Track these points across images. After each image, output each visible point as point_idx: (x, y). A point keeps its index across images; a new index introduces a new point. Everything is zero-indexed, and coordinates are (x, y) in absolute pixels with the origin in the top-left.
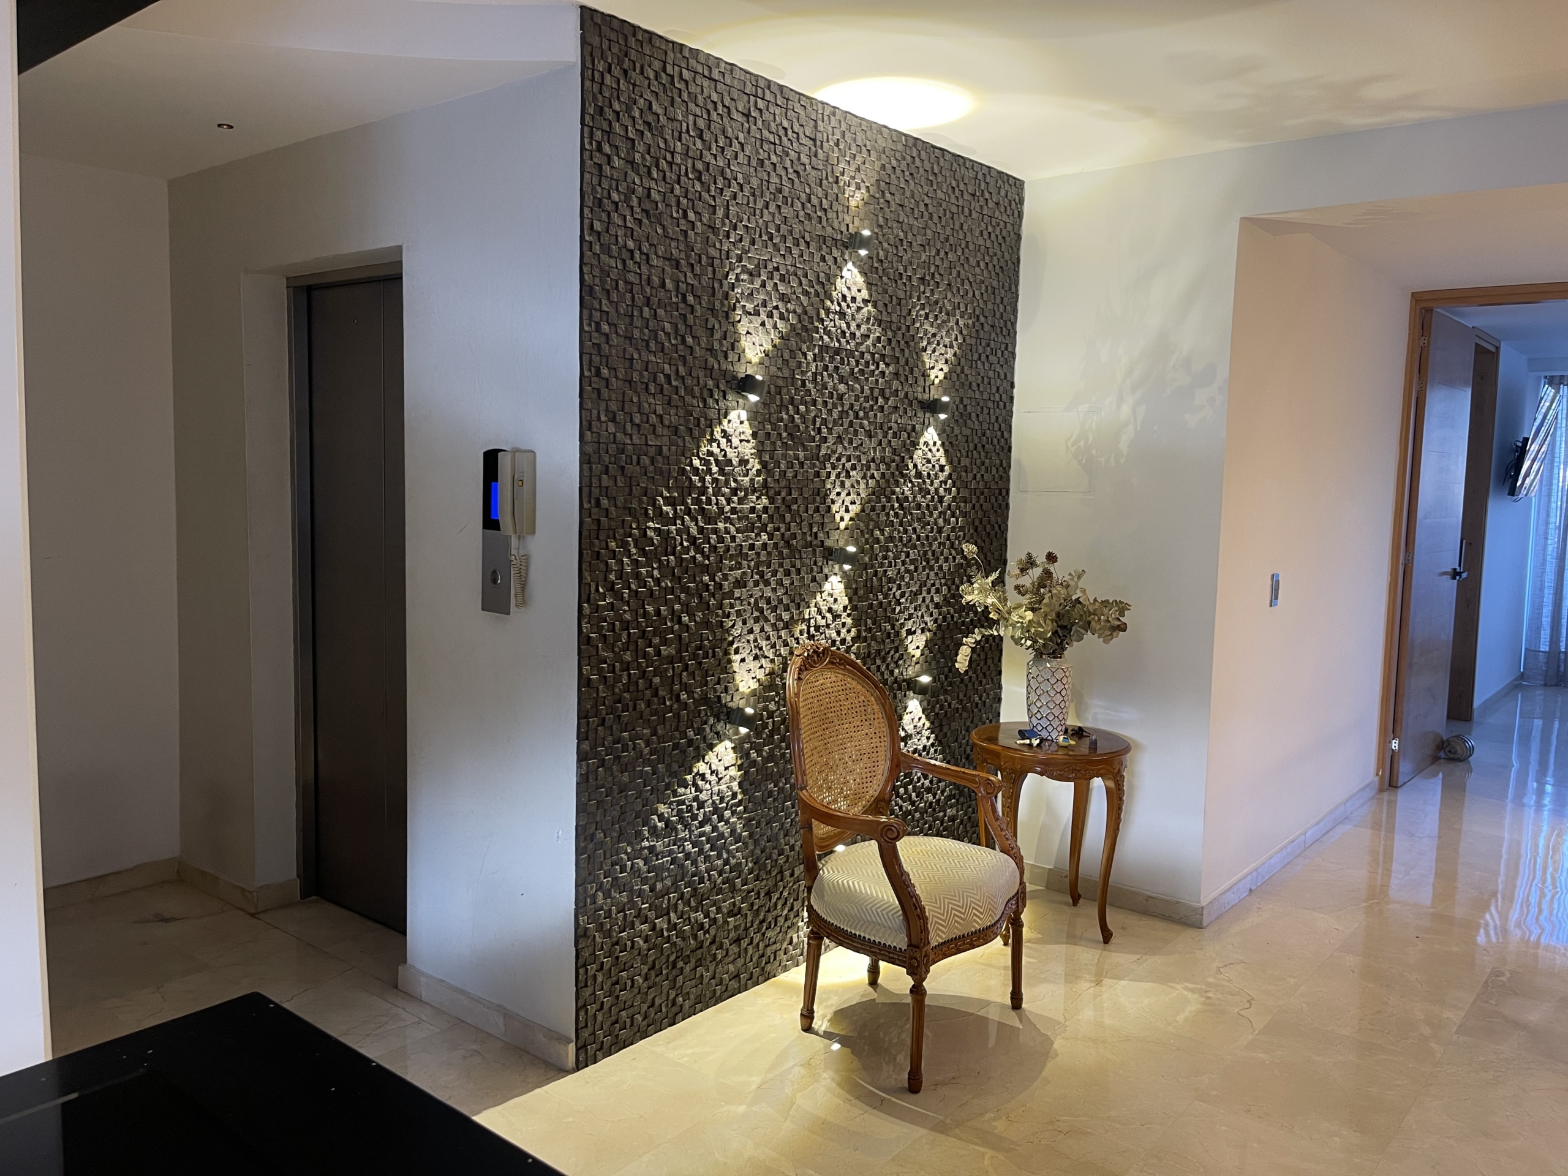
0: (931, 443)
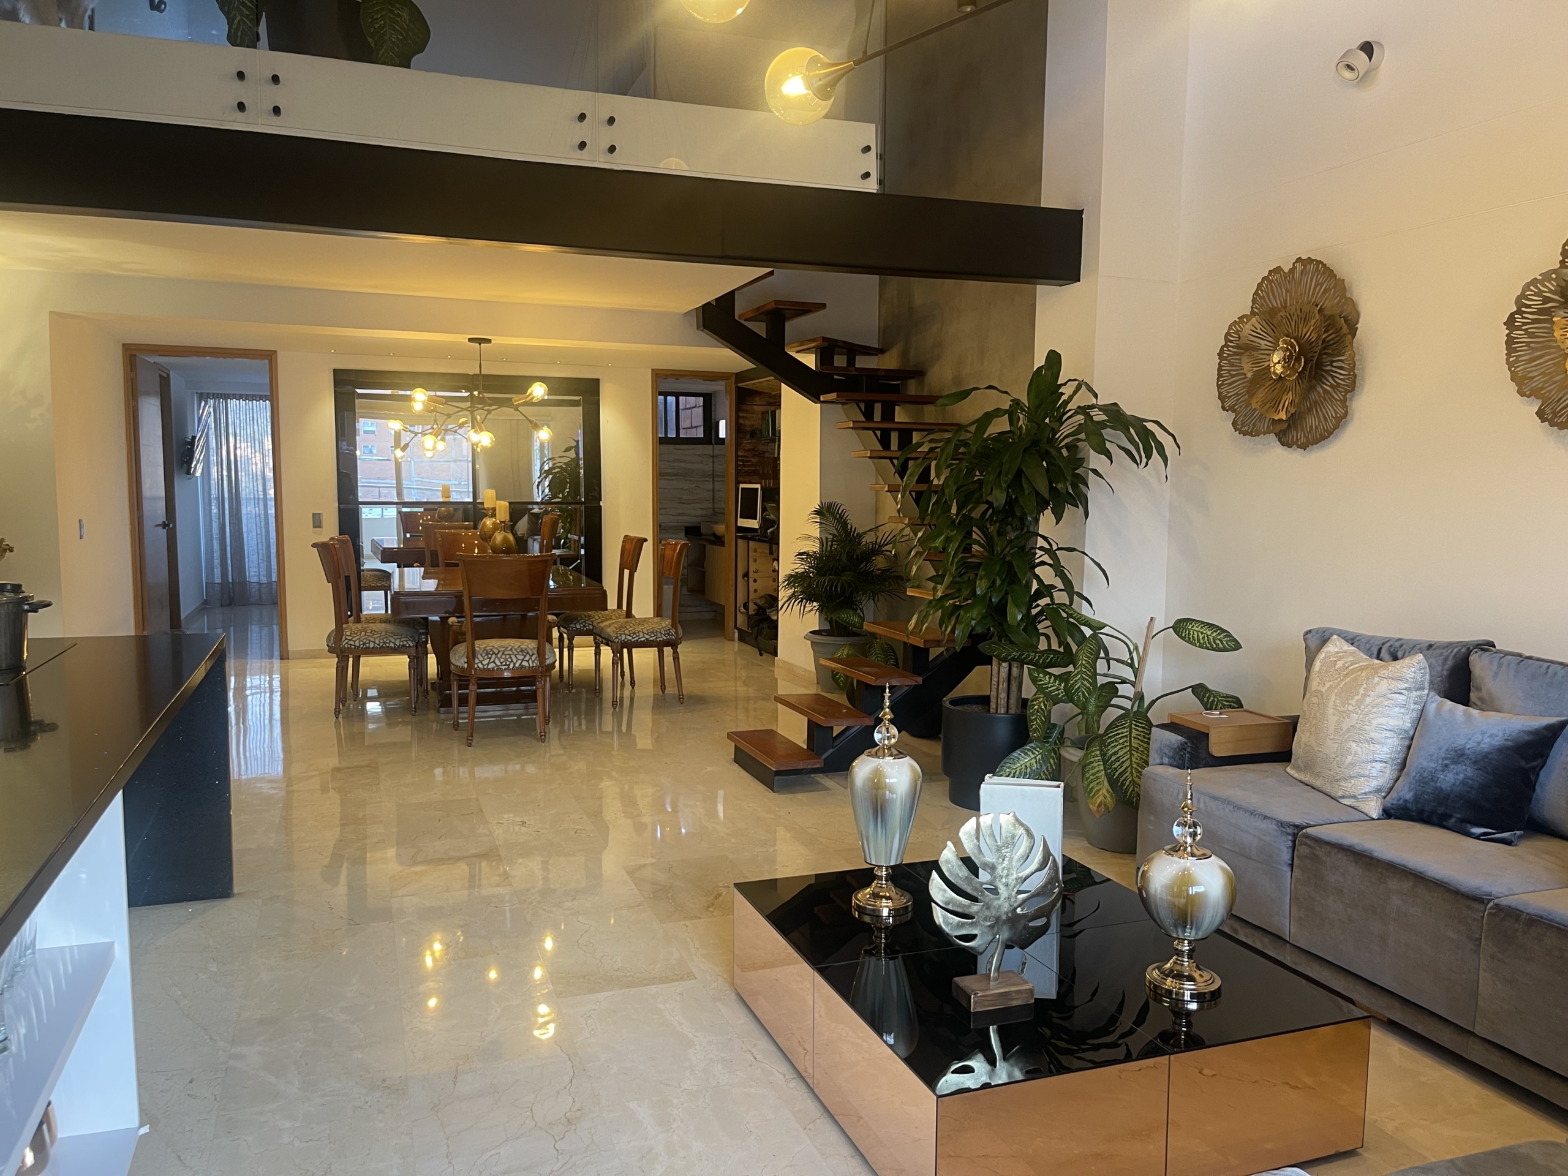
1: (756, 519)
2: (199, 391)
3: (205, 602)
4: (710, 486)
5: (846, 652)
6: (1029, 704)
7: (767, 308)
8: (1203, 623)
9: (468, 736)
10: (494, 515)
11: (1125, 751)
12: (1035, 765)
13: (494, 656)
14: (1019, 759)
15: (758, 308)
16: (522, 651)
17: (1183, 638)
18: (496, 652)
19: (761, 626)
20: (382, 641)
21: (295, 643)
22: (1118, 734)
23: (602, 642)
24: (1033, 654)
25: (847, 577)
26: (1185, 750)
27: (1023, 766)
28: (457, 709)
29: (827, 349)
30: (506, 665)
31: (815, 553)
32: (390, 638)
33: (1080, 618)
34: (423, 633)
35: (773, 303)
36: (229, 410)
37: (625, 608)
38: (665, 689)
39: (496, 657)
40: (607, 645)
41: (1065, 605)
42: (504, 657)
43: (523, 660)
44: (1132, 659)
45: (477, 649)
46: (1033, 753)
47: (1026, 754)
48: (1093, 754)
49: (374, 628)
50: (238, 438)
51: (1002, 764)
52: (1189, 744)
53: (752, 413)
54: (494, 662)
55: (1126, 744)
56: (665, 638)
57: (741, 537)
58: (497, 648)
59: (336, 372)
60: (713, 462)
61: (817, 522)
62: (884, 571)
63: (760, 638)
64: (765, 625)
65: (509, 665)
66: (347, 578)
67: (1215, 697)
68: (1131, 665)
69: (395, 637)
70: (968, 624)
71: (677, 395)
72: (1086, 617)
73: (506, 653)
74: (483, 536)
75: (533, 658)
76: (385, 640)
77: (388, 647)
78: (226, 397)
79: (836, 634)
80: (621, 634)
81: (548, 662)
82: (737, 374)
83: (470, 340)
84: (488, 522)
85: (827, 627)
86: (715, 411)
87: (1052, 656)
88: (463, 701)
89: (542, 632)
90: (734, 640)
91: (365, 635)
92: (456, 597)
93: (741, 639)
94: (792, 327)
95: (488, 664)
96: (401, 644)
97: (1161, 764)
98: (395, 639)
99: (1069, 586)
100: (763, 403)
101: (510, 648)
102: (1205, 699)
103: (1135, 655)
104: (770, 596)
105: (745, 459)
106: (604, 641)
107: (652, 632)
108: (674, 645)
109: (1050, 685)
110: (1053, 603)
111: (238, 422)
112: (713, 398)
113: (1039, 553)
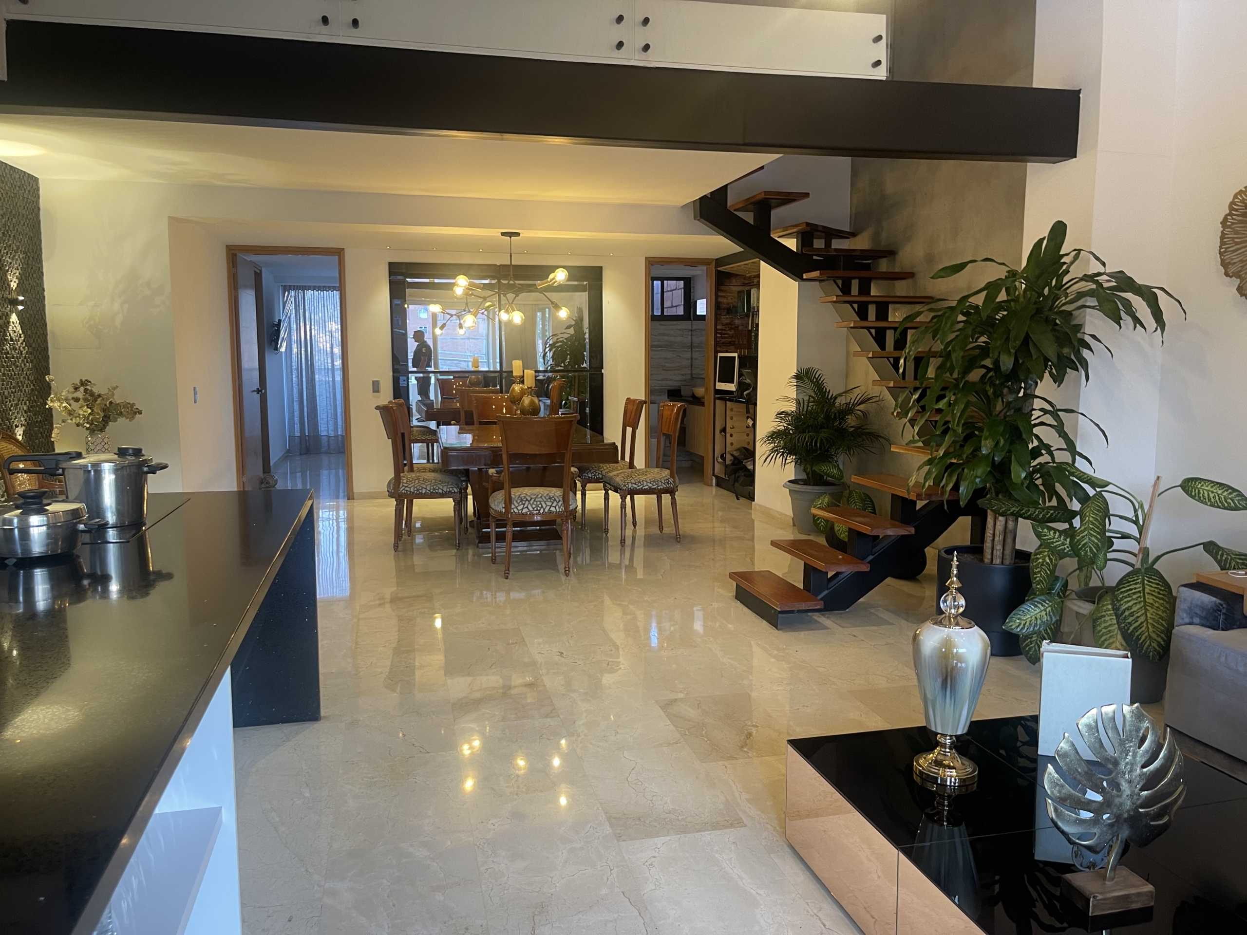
0: (15, 322)
1: (733, 383)
2: (283, 284)
3: (288, 451)
4: (689, 356)
5: (826, 500)
6: (1032, 557)
7: (757, 198)
8: (1212, 482)
9: (505, 570)
10: (523, 382)
11: (1138, 606)
12: (1045, 617)
13: (527, 502)
14: (1029, 610)
15: (747, 200)
16: (550, 498)
17: (1193, 497)
18: (529, 499)
19: (738, 474)
20: (432, 488)
21: (359, 486)
22: (1131, 590)
23: (611, 489)
24: (1033, 510)
25: (823, 434)
26: (1220, 611)
27: (1033, 618)
28: (495, 545)
29: (807, 234)
30: (537, 510)
31: (793, 412)
32: (439, 486)
33: (1083, 476)
34: (464, 481)
35: (763, 194)
36: (306, 299)
37: (627, 459)
38: (663, 529)
39: (529, 503)
40: (616, 491)
41: (1067, 463)
42: (535, 503)
43: (551, 506)
44: (1137, 516)
45: (513, 496)
46: (1043, 606)
47: (1036, 606)
48: (1105, 608)
49: (426, 477)
50: (313, 321)
51: (1011, 615)
52: (1224, 606)
53: (729, 293)
54: (527, 507)
55: (1139, 599)
56: (665, 486)
57: (719, 399)
58: (529, 496)
59: (391, 264)
60: (692, 335)
61: (795, 385)
62: (857, 428)
63: (736, 484)
64: (741, 473)
65: (540, 510)
66: (403, 434)
67: (1228, 554)
68: (1136, 522)
69: (443, 484)
70: (973, 482)
71: (662, 279)
72: (1088, 476)
73: (537, 500)
74: (512, 400)
75: (560, 504)
76: (435, 487)
77: (437, 493)
78: (304, 288)
79: (812, 484)
80: (628, 483)
81: (571, 508)
82: (716, 259)
83: (503, 234)
84: (517, 388)
85: (804, 476)
86: (693, 292)
87: (1052, 512)
88: (501, 537)
89: (567, 482)
90: (712, 486)
91: (419, 483)
92: (493, 451)
93: (718, 485)
94: (776, 214)
95: (522, 509)
96: (448, 490)
97: (1191, 624)
98: (443, 486)
99: (1071, 447)
100: (739, 284)
101: (540, 495)
102: (1219, 557)
103: (1140, 513)
104: (745, 448)
105: (723, 332)
106: (613, 488)
107: (654, 482)
108: (671, 492)
109: (1054, 540)
110: (1054, 462)
111: (313, 308)
112: (692, 281)
113: (1036, 414)
